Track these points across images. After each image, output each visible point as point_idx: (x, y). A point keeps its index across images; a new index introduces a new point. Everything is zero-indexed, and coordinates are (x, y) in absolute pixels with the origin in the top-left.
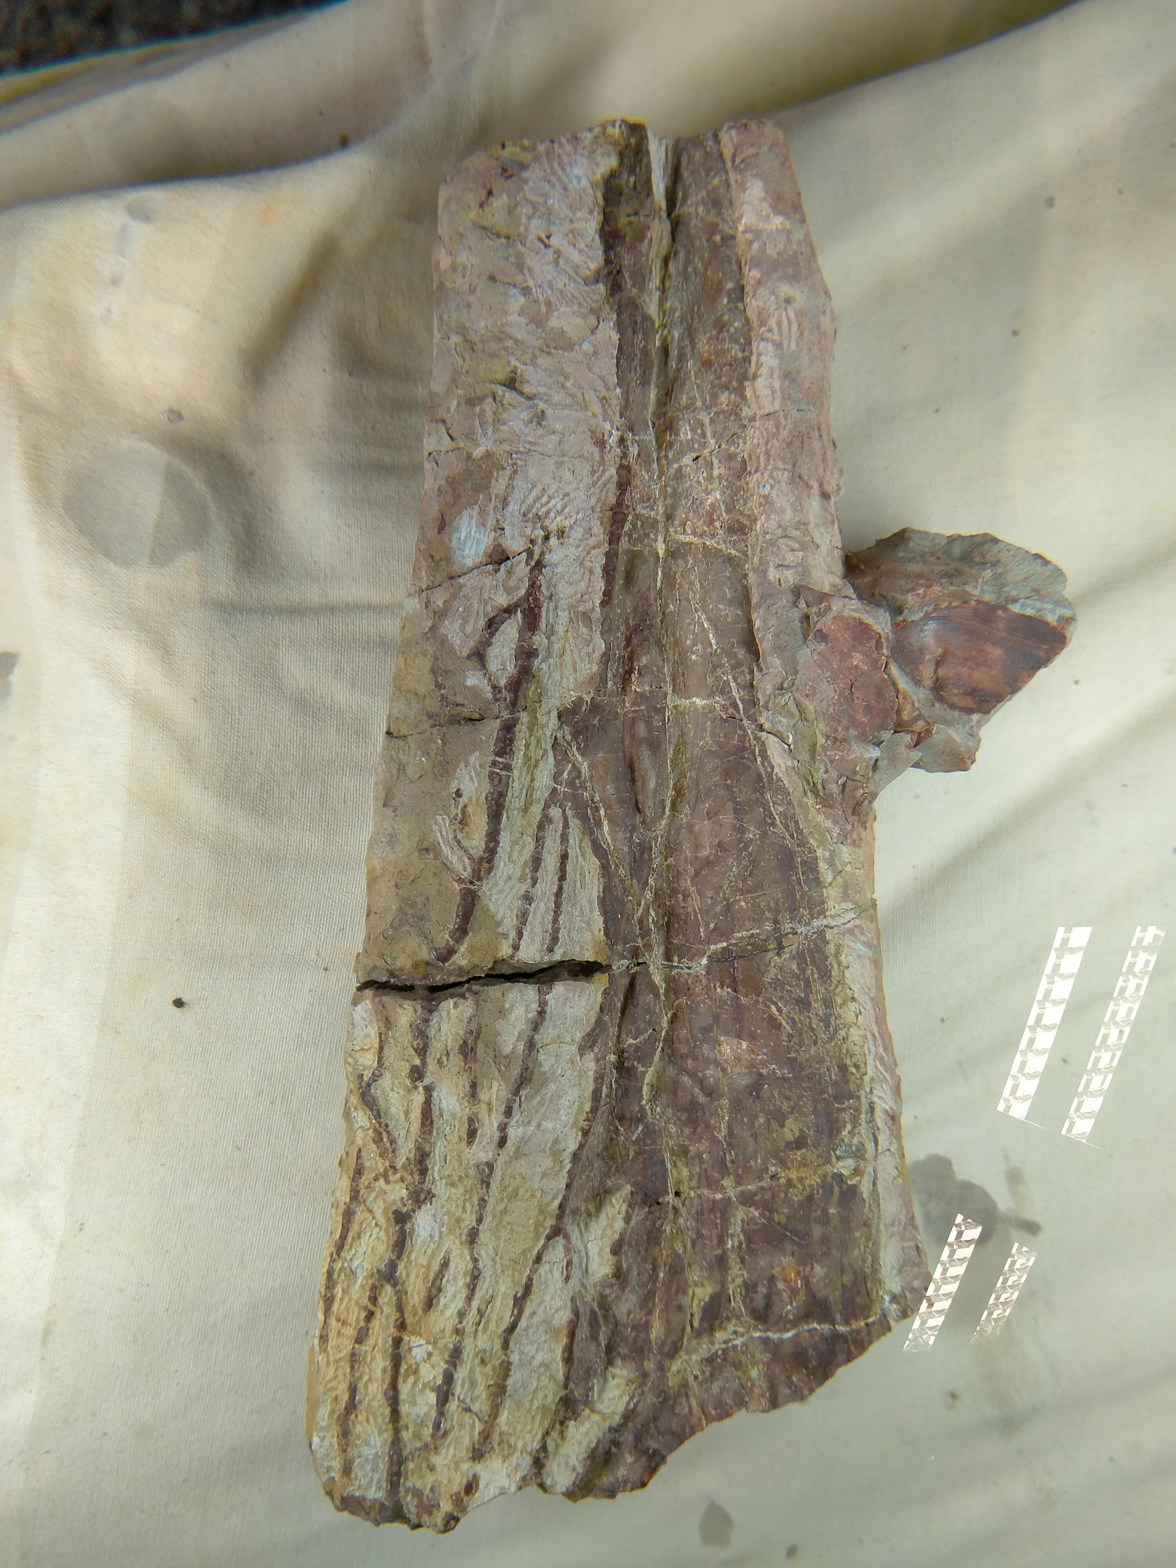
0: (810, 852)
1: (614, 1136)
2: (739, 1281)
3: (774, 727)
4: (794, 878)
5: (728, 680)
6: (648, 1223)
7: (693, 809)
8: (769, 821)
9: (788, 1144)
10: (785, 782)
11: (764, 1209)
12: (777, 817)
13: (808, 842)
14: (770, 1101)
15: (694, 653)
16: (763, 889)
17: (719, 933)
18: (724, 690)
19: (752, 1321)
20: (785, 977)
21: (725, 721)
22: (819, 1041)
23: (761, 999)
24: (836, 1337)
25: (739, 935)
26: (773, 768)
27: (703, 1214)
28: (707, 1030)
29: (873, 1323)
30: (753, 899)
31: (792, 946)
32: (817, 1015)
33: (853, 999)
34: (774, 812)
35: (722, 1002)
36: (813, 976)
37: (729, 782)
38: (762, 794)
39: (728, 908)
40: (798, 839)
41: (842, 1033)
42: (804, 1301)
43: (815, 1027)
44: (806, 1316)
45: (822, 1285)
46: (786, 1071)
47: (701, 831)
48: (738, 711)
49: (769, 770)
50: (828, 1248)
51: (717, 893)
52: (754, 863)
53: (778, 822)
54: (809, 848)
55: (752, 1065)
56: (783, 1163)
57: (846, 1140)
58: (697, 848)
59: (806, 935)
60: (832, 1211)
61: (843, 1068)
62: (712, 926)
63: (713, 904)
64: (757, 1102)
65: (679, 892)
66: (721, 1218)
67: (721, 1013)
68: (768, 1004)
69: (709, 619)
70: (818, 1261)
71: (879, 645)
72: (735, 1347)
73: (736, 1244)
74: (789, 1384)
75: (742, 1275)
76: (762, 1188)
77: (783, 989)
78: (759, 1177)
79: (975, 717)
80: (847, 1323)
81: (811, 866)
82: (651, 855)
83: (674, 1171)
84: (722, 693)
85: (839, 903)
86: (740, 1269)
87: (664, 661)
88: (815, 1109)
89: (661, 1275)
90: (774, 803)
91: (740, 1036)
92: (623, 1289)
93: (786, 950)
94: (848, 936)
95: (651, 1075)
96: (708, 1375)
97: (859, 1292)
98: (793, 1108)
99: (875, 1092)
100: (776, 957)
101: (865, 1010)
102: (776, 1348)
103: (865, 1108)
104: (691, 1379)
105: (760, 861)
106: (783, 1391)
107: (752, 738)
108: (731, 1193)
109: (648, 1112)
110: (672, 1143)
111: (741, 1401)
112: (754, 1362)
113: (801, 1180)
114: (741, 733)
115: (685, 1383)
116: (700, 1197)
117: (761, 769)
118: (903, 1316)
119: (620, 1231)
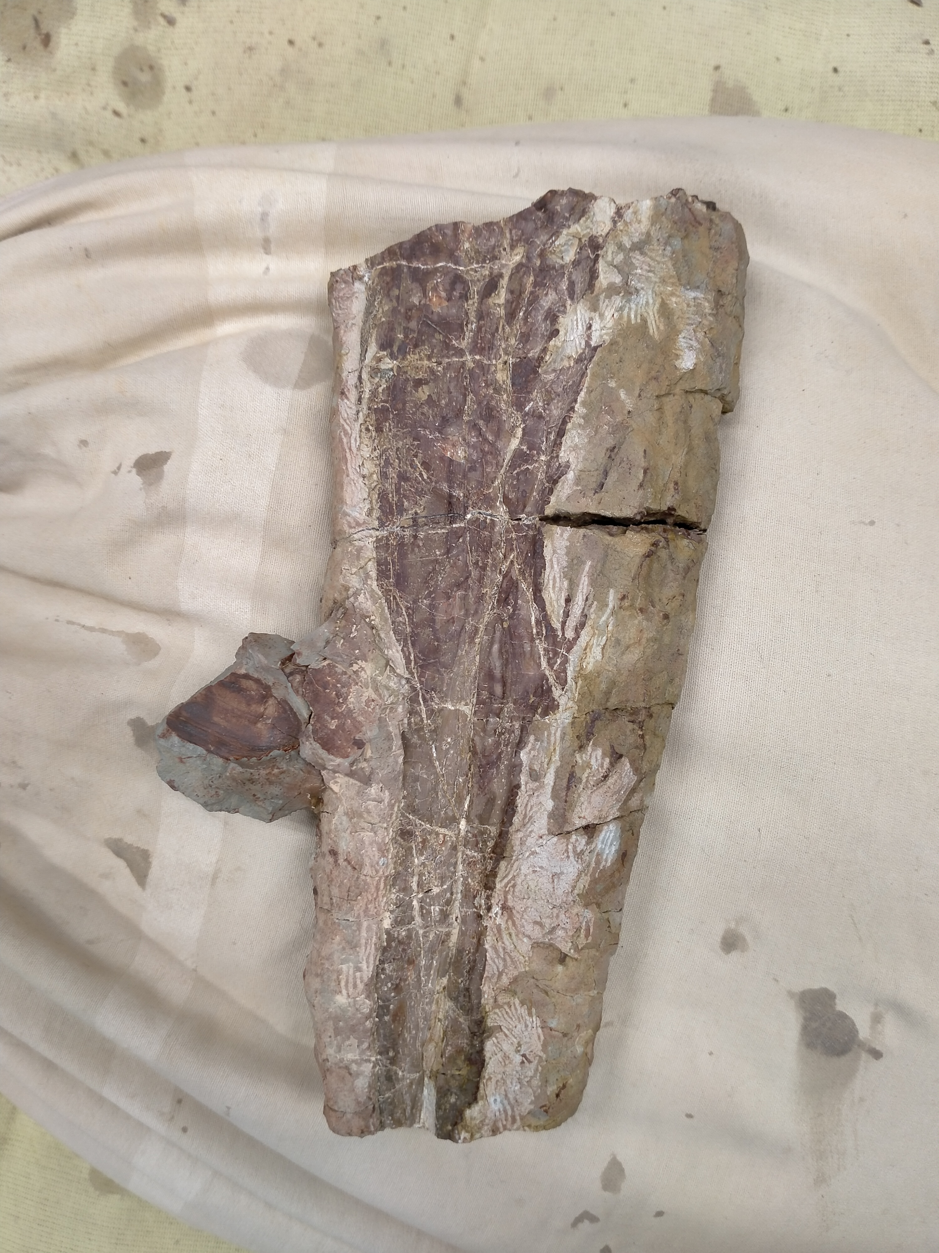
0: (382, 585)
1: (546, 406)
2: (470, 302)
3: (400, 680)
4: (397, 567)
5: (427, 720)
6: (528, 347)
7: (463, 627)
8: (410, 611)
9: (427, 383)
10: (394, 638)
11: (449, 344)
12: (404, 613)
13: (382, 592)
14: (436, 414)
15: (449, 743)
16: (422, 562)
17: (457, 534)
18: (431, 713)
19: (465, 276)
20: (414, 497)
21: (432, 689)
22: (395, 450)
23: (434, 484)
24: (409, 259)
25: (443, 531)
26: (402, 650)
27: (489, 347)
28: (472, 469)
29: (379, 264)
30: (429, 555)
31: (405, 519)
32: (394, 468)
33: (364, 477)
34: (406, 617)
35: (460, 486)
36: (393, 496)
37: (436, 643)
38: (413, 631)
39: (448, 551)
40: (390, 595)
41: (376, 454)
42: (428, 282)
43: (396, 460)
44: (428, 274)
45: (414, 291)
46: (422, 432)
47: (460, 610)
48: (423, 695)
49: (405, 649)
50: (407, 313)
51: (455, 563)
52: (425, 581)
53: (404, 609)
54: (382, 588)
55: (445, 439)
56: (432, 371)
57: (384, 380)
58: (464, 598)
59: (393, 525)
60: (401, 336)
61: (379, 430)
62: (461, 540)
63: (458, 556)
64: (445, 415)
65: (481, 567)
66: (477, 343)
67: (462, 479)
68: (428, 480)
69: (435, 767)
70: (415, 306)
71: (315, 732)
72: (478, 263)
73: (469, 326)
74: (444, 235)
75: (468, 305)
76: (448, 358)
77: (417, 489)
78: (450, 365)
79: (243, 671)
80: (399, 266)
81: (382, 574)
82: (499, 596)
83: (505, 378)
84: (433, 711)
85: (365, 546)
86: (469, 309)
87: (473, 740)
88: (404, 404)
89: (521, 314)
90: (405, 624)
91: (451, 460)
92: (550, 309)
93: (411, 516)
94: (361, 522)
95: (515, 443)
96: (497, 250)
97: (387, 283)
98: (420, 407)
99: (355, 412)
100: (419, 512)
101: (355, 469)
102: (450, 258)
103: (365, 401)
104: (508, 250)
105: (421, 582)
106: (449, 232)
107: (415, 675)
108: (469, 357)
109: (520, 419)
110: (505, 396)
111: (477, 231)
112: (467, 252)
113: (421, 359)
114: (423, 679)
115: (513, 247)
116: (489, 359)
117: (411, 650)
118: (355, 267)
119: (552, 343)
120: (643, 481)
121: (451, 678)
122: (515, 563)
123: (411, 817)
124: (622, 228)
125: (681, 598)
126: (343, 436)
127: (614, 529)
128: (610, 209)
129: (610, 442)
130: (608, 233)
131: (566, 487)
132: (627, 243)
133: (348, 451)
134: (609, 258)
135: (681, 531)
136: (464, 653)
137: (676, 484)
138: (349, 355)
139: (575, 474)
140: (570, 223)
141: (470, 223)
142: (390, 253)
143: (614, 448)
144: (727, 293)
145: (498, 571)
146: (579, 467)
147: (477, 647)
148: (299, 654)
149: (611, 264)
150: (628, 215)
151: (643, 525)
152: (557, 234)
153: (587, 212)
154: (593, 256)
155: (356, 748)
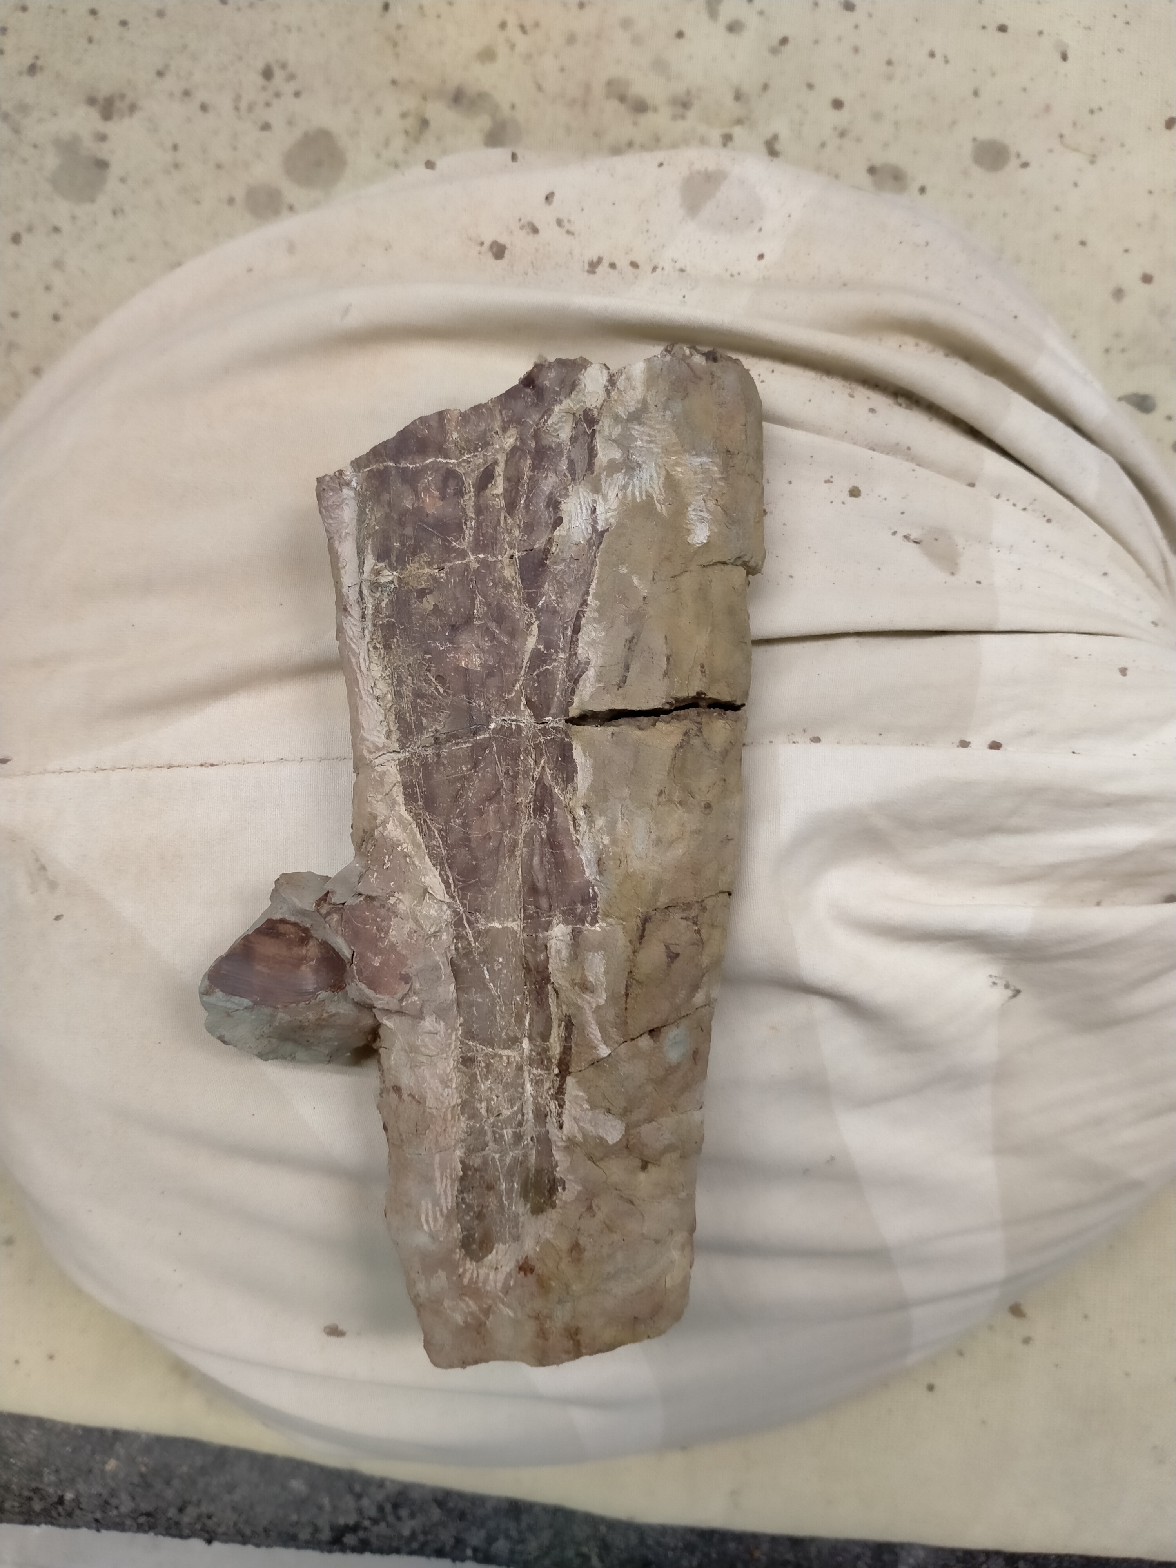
0: (411, 809)
1: (559, 599)
2: (466, 497)
3: (441, 907)
4: (424, 789)
5: (475, 943)
6: (533, 538)
7: (501, 841)
8: (443, 833)
9: (431, 592)
10: (430, 863)
11: (449, 546)
12: (437, 836)
13: (412, 817)
14: (444, 623)
15: (501, 963)
16: (449, 781)
17: (482, 747)
18: (478, 934)
19: (457, 469)
20: (432, 714)
21: (476, 911)
22: (406, 667)
23: (451, 697)
24: (394, 459)
25: (468, 745)
26: (440, 874)
27: (492, 543)
28: (490, 675)
29: (365, 467)
30: (456, 772)
31: (427, 737)
32: (408, 686)
33: (378, 699)
34: (439, 840)
35: (479, 695)
36: (410, 715)
37: (474, 863)
38: (449, 854)
39: (475, 765)
40: (420, 819)
41: (388, 672)
42: (419, 482)
43: (409, 677)
44: (418, 473)
45: (405, 494)
46: (432, 645)
47: (495, 824)
48: (467, 919)
49: (443, 873)
50: (400, 519)
51: (484, 776)
52: (455, 799)
53: (436, 832)
54: (411, 812)
55: (457, 649)
56: (435, 579)
57: (385, 594)
58: (498, 811)
59: (414, 746)
60: (397, 545)
61: (387, 647)
62: (487, 752)
63: (487, 768)
64: (454, 623)
65: (512, 776)
66: (480, 541)
67: (480, 687)
68: (445, 694)
69: (489, 990)
70: (408, 510)
71: (359, 972)
72: (469, 452)
73: (468, 523)
74: (430, 427)
75: (464, 501)
76: (450, 561)
77: (434, 705)
78: (452, 569)
79: (278, 916)
80: (386, 468)
81: (410, 798)
82: (534, 805)
83: (513, 574)
84: (479, 932)
85: (388, 770)
86: (466, 505)
87: (525, 957)
88: (410, 618)
89: (522, 502)
90: (439, 847)
91: (466, 670)
92: (551, 493)
93: (432, 734)
94: (381, 746)
95: (531, 642)
96: (488, 434)
97: (376, 488)
98: (427, 618)
99: (360, 630)
100: (439, 728)
101: (369, 691)
102: (440, 452)
103: (369, 617)
104: (500, 433)
105: (451, 801)
106: (434, 423)
107: (457, 898)
108: (472, 558)
109: (534, 616)
110: (515, 594)
111: (465, 417)
112: (456, 443)
113: (422, 568)
114: (465, 901)
115: (505, 430)
116: (494, 555)
117: (449, 873)
118: (341, 472)
119: (556, 533)
120: (667, 668)
121: (494, 896)
122: (547, 769)
123: (470, 1043)
124: (616, 398)
125: (722, 783)
126: (351, 657)
127: (644, 720)
128: (602, 376)
129: (628, 633)
130: (603, 405)
131: (588, 685)
132: (623, 413)
133: (358, 671)
134: (607, 433)
135: (715, 712)
136: (505, 868)
137: (702, 667)
138: (346, 567)
139: (595, 670)
140: (562, 398)
141: (457, 410)
142: (377, 453)
143: (633, 638)
144: (736, 452)
145: (531, 778)
146: (599, 664)
147: (519, 860)
148: (333, 892)
149: (609, 439)
150: (621, 383)
151: (674, 713)
152: (548, 412)
153: (577, 385)
154: (589, 432)
155: (403, 983)
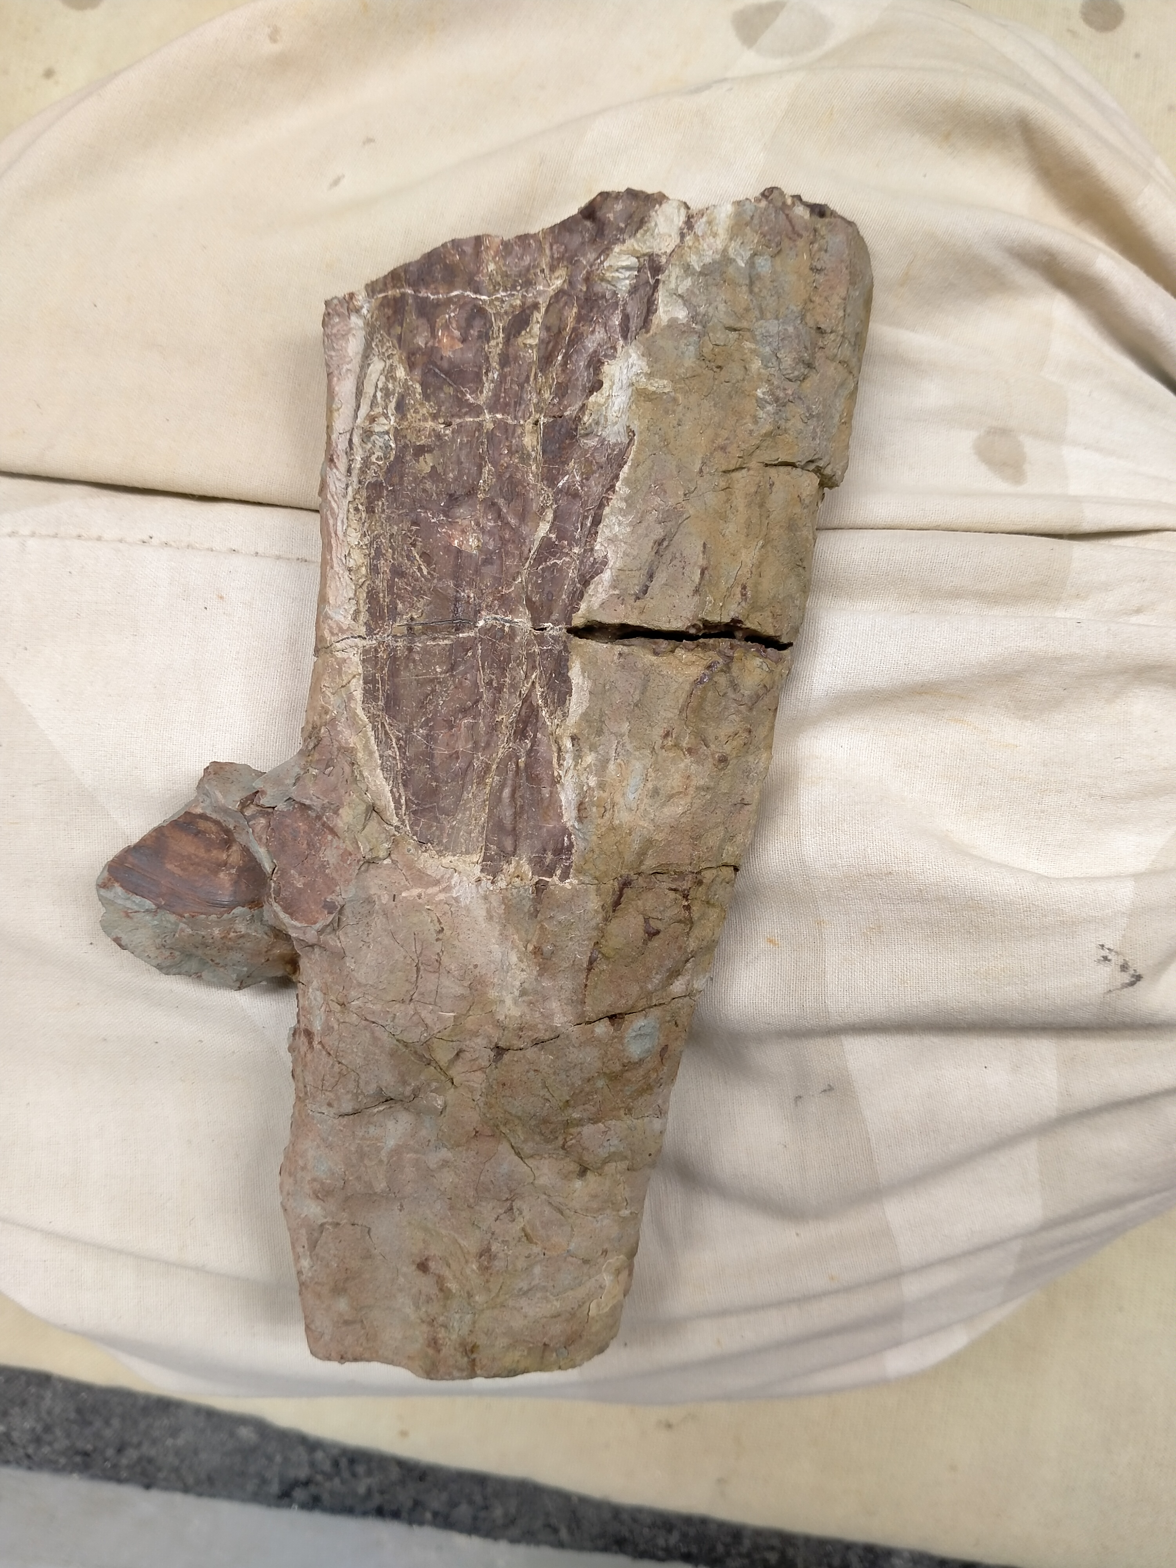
0: (369, 708)
1: (584, 481)
2: (493, 343)
4: (387, 687)
6: (566, 403)
7: (470, 764)
8: (402, 742)
9: (431, 451)
10: (382, 776)
11: (461, 399)
12: (394, 745)
13: (369, 717)
14: (441, 491)
16: (418, 681)
17: (465, 646)
19: (487, 308)
20: (410, 598)
21: (429, 841)
22: (388, 536)
24: (414, 285)
25: (446, 642)
26: (391, 790)
27: (515, 403)
28: (487, 561)
29: (380, 292)
30: (427, 673)
31: (399, 625)
32: (386, 560)
33: (350, 570)
34: (396, 750)
35: (470, 584)
36: (384, 597)
37: (434, 784)
38: (405, 768)
39: (452, 668)
40: (378, 722)
41: (366, 540)
42: (438, 317)
43: (390, 550)
44: (438, 305)
45: (420, 329)
46: (423, 515)
47: (467, 742)
49: (395, 790)
50: (409, 358)
51: (461, 683)
52: (422, 705)
53: (394, 740)
54: (369, 712)
56: (439, 436)
57: (378, 446)
58: (472, 727)
59: (383, 633)
61: (370, 510)
62: (469, 654)
63: (466, 674)
64: (453, 492)
65: (495, 688)
66: (500, 398)
67: (473, 575)
68: (429, 576)
70: (420, 348)
71: (278, 891)
72: (505, 290)
73: (490, 374)
74: (462, 253)
75: (489, 347)
76: (460, 417)
77: (414, 588)
78: (461, 426)
79: (199, 811)
80: (403, 295)
81: (370, 694)
82: (516, 726)
83: (535, 443)
85: (349, 658)
86: (490, 352)
88: (401, 478)
89: (560, 358)
90: (395, 758)
91: (459, 551)
92: (595, 352)
93: (405, 623)
94: (345, 628)
95: (543, 529)
96: (532, 271)
97: (388, 318)
98: (421, 481)
99: (344, 486)
100: (415, 617)
101: (341, 559)
102: (469, 284)
103: (355, 472)
104: (547, 271)
105: (416, 707)
106: (468, 249)
107: (407, 822)
108: (488, 416)
109: (551, 498)
110: (534, 467)
111: (507, 247)
112: (490, 276)
113: (425, 419)
114: (416, 828)
115: (553, 268)
116: (516, 418)
117: (402, 790)
118: (352, 296)
119: (592, 399)
120: (700, 584)
121: (453, 828)
122: (537, 685)
124: (690, 244)
125: (746, 735)
126: (329, 516)
127: (664, 644)
128: (679, 216)
129: (659, 532)
130: (673, 251)
131: (600, 590)
132: (696, 263)
133: (333, 535)
134: (673, 285)
135: (754, 647)
136: (470, 795)
137: (744, 588)
138: (340, 410)
139: (612, 573)
140: (626, 236)
141: (498, 237)
142: (395, 277)
143: (663, 540)
144: (829, 330)
145: (518, 694)
146: (618, 565)
147: (487, 790)
148: (263, 793)
149: (674, 293)
150: (700, 226)
151: (701, 640)
152: (606, 251)
153: (646, 222)
154: (652, 281)
155: (326, 912)
